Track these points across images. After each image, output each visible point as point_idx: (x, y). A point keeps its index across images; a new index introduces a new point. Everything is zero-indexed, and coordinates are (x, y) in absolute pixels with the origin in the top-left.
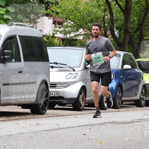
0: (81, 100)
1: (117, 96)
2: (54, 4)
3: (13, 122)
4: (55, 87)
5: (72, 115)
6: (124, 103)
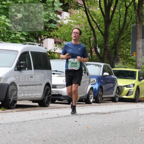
1: (99, 95)
2: (55, 29)
3: (26, 112)
4: (56, 88)
5: (67, 108)
6: (104, 99)
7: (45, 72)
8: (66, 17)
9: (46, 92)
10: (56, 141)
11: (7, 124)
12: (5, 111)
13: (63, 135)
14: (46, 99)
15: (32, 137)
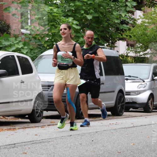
0: (150, 104)
3: (98, 122)
4: (130, 94)
5: (143, 116)
7: (118, 78)
8: (139, 16)
9: (119, 99)
10: (132, 153)
11: (78, 135)
13: (139, 147)
14: (120, 107)
15: (106, 148)
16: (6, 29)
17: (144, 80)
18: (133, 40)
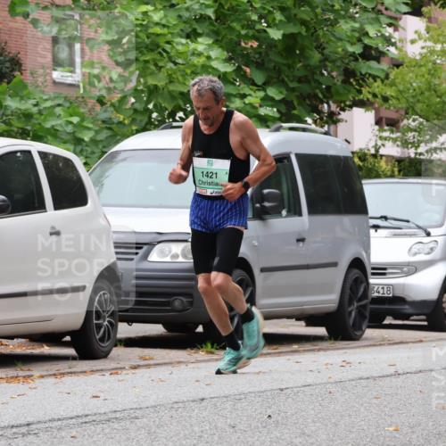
3: (288, 357)
4: (384, 274)
5: (426, 342)
7: (347, 220)
8: (416, 32)
9: (351, 289)
11: (225, 399)
12: (215, 357)
13: (414, 436)
14: (353, 313)
15: (310, 441)
16: (8, 70)
17: (429, 230)
18: (395, 108)
